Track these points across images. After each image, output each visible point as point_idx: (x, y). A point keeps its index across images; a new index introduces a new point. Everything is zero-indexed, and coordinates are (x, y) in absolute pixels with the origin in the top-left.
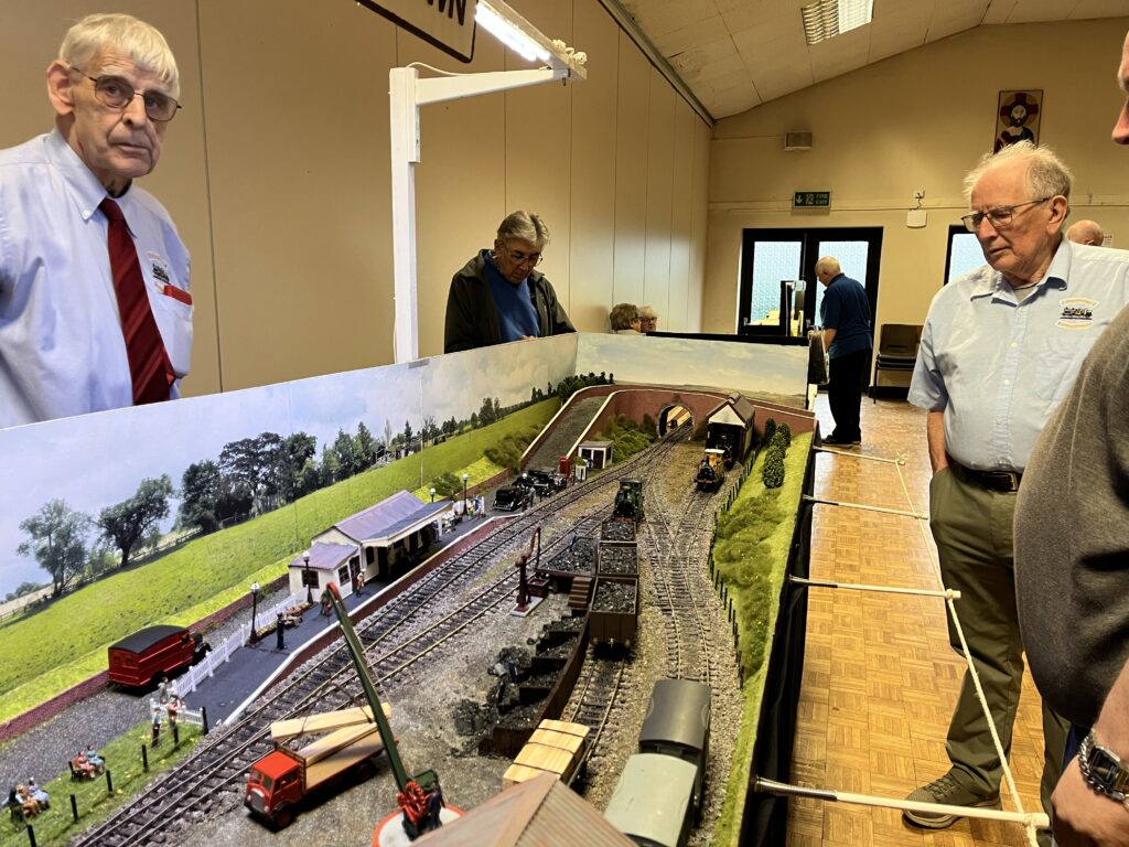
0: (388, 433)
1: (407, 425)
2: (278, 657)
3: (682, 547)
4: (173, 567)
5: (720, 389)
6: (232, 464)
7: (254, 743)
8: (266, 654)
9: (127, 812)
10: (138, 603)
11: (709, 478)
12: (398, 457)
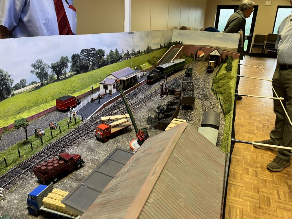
0: (123, 52)
1: (128, 50)
2: (99, 105)
3: (204, 85)
4: (70, 82)
5: (213, 46)
6: (84, 56)
7: (95, 124)
8: (95, 104)
9: (65, 136)
10: (62, 90)
11: (210, 69)
12: (125, 60)
